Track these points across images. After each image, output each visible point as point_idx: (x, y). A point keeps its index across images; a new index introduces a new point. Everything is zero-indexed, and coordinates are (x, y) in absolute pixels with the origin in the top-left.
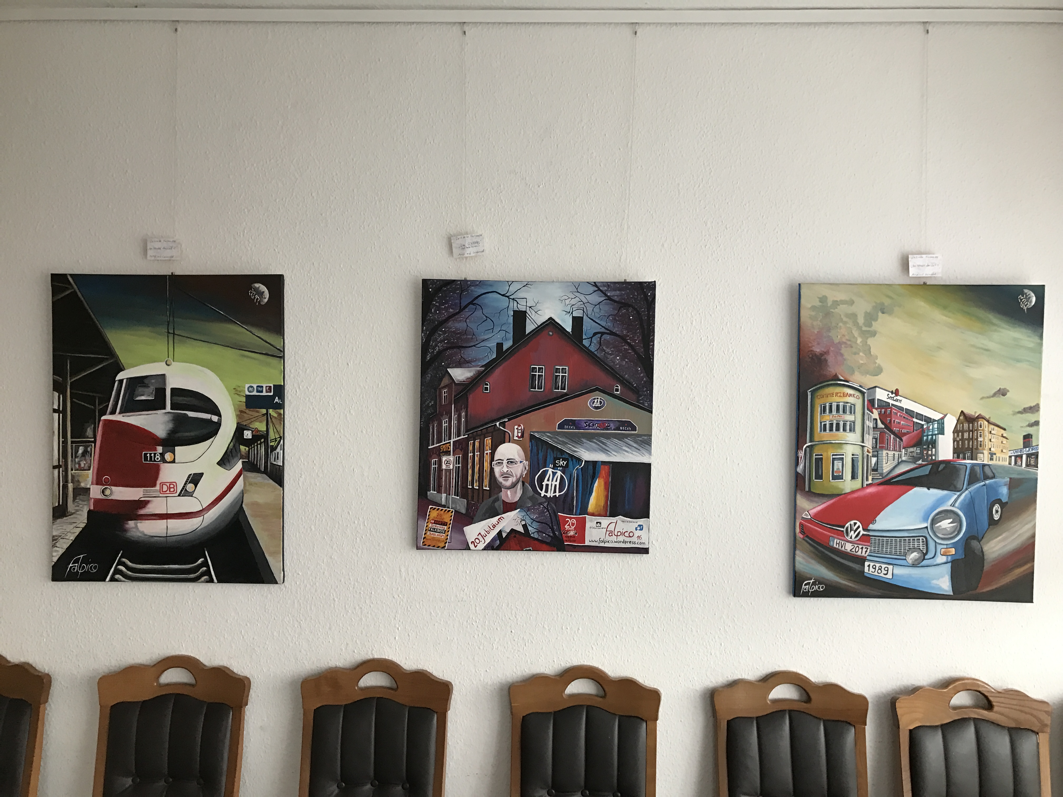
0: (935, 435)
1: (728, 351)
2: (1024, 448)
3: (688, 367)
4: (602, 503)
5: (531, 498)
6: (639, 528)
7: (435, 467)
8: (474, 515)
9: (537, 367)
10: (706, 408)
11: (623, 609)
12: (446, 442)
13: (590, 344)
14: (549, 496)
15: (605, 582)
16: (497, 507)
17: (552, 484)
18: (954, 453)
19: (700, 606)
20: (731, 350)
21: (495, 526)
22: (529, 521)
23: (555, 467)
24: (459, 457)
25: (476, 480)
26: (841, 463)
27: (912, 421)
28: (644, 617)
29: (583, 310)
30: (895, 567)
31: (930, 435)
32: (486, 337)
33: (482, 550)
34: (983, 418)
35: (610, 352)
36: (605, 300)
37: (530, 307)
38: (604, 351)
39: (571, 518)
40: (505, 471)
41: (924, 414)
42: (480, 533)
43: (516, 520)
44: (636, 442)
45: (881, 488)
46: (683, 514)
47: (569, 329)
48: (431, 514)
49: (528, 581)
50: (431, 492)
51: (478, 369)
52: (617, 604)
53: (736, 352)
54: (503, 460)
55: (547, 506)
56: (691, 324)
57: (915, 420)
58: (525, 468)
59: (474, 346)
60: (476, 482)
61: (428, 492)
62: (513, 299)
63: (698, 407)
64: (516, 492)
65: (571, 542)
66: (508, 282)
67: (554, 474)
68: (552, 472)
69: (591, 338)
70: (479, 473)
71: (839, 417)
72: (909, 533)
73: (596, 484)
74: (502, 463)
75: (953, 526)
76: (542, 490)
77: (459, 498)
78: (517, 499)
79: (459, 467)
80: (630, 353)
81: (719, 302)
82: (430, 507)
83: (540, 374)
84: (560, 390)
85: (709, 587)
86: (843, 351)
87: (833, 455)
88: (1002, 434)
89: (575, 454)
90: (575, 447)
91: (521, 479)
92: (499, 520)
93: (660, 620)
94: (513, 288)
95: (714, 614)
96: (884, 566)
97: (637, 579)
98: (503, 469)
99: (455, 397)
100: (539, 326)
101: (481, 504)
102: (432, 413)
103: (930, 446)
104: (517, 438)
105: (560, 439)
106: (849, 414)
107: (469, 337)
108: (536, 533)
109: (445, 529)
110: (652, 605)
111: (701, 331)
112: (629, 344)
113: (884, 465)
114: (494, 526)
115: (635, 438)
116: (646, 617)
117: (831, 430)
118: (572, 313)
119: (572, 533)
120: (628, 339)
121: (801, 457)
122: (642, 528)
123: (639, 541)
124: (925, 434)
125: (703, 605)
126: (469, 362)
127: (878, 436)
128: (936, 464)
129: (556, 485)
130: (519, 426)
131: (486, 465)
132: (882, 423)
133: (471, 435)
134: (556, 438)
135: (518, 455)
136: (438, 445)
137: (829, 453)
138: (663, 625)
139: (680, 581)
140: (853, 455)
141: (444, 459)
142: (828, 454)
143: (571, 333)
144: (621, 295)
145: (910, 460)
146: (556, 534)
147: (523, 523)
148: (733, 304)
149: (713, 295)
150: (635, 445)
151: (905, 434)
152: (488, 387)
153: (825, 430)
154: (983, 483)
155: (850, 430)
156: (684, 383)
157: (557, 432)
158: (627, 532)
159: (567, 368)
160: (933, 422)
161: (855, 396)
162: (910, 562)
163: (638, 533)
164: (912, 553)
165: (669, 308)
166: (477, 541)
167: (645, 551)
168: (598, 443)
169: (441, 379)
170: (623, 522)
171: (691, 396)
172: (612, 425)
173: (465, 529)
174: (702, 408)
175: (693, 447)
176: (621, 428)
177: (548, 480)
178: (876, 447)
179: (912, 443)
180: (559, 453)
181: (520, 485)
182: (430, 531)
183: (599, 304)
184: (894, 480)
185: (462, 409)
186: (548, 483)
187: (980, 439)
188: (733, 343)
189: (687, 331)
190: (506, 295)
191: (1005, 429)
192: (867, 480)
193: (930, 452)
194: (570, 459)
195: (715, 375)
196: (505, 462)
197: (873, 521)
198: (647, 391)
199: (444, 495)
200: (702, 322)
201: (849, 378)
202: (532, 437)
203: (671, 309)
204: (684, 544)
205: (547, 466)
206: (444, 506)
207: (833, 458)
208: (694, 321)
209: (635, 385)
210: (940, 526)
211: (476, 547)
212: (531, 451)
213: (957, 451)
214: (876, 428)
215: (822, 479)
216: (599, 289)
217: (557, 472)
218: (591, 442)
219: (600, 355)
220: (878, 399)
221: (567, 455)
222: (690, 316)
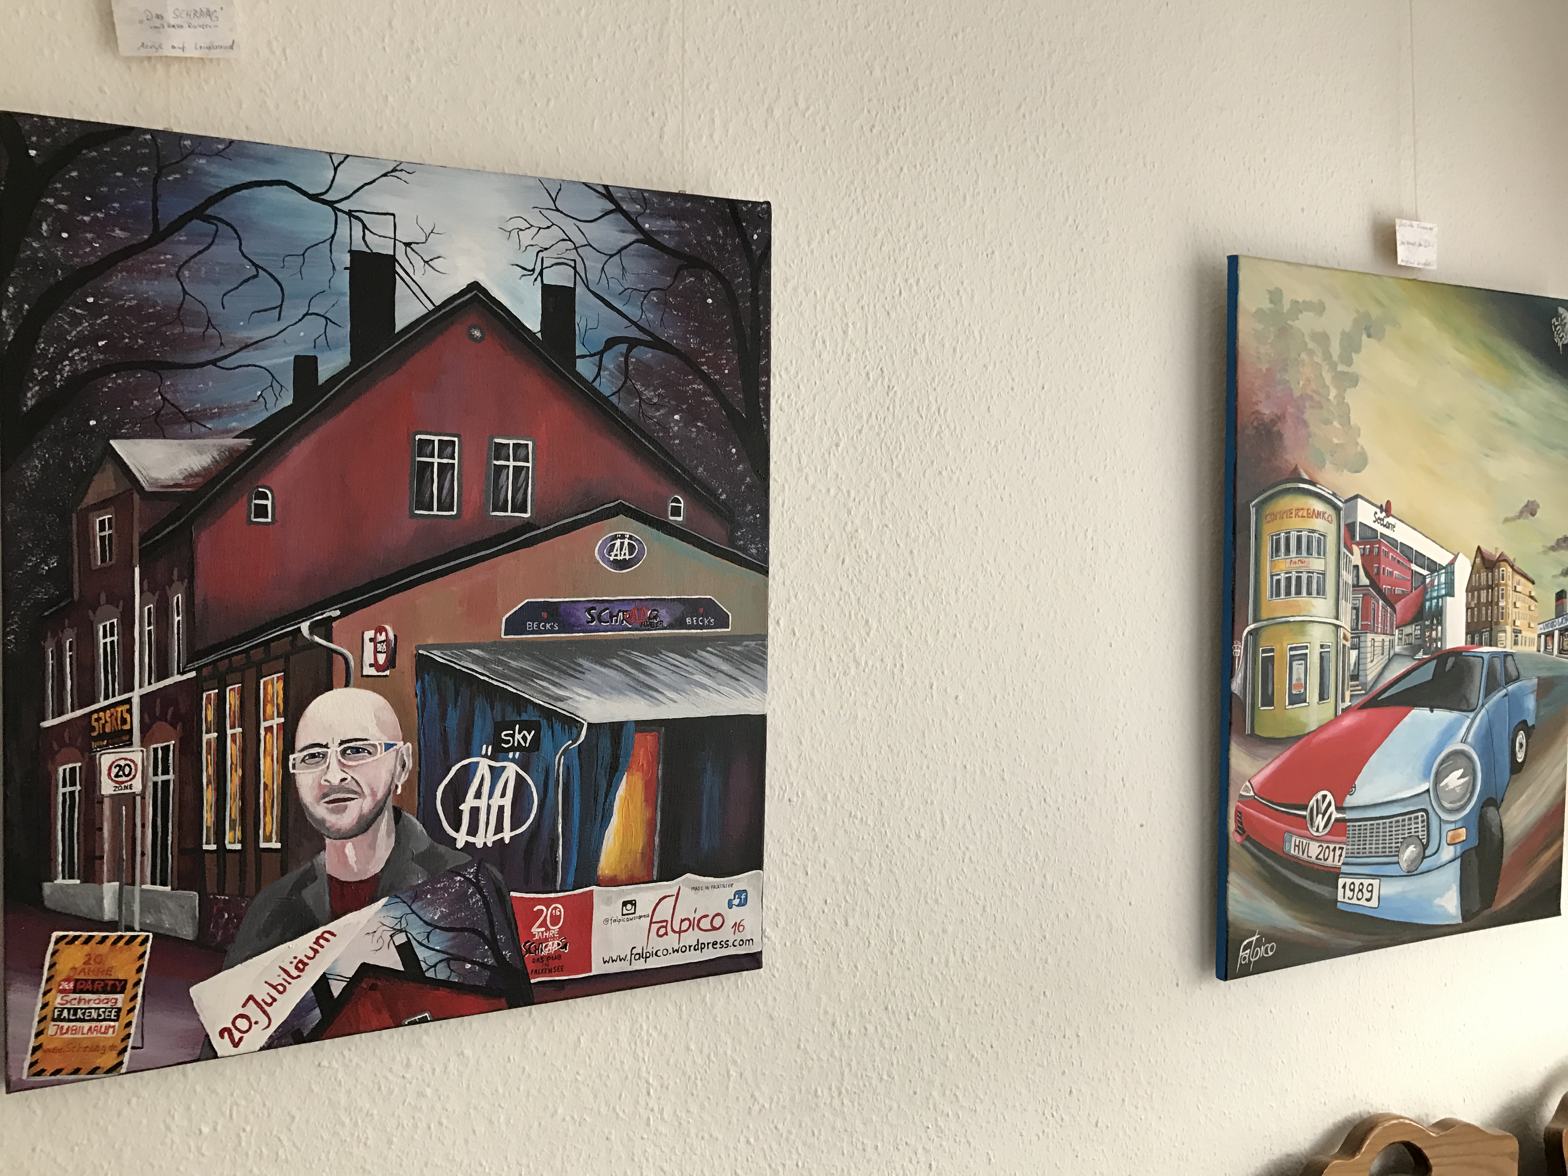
0: (1442, 597)
1: (928, 409)
2: (1557, 618)
3: (840, 449)
4: (639, 843)
5: (426, 859)
6: (736, 902)
7: (72, 793)
8: (230, 939)
9: (436, 439)
10: (883, 556)
11: (693, 1131)
12: (111, 701)
13: (598, 374)
14: (480, 845)
15: (644, 1069)
16: (310, 902)
17: (489, 806)
18: (1467, 634)
19: (881, 1079)
20: (934, 408)
21: (305, 964)
22: (417, 931)
23: (498, 753)
24: (166, 749)
25: (233, 822)
26: (1303, 666)
27: (1410, 569)
28: (748, 1142)
29: (575, 268)
30: (1385, 882)
31: (1434, 598)
32: (257, 335)
33: (262, 1049)
34: (1506, 561)
35: (655, 400)
36: (637, 241)
37: (408, 245)
38: (639, 394)
39: (548, 903)
40: (336, 781)
41: (1427, 555)
42: (251, 998)
43: (377, 935)
44: (727, 659)
45: (1364, 714)
46: (837, 842)
47: (533, 321)
48: (61, 958)
49: (417, 1115)
50: (59, 881)
51: (230, 442)
52: (676, 1124)
53: (946, 411)
54: (326, 746)
55: (476, 877)
56: (844, 332)
57: (1414, 567)
58: (404, 766)
59: (214, 362)
60: (233, 828)
61: (47, 886)
62: (350, 213)
63: (865, 556)
64: (373, 846)
65: (550, 972)
66: (330, 154)
67: (496, 773)
68: (490, 767)
69: (601, 353)
70: (243, 799)
71: (1300, 565)
72: (1405, 807)
73: (621, 791)
74: (325, 756)
75: (1465, 782)
76: (457, 830)
77: (168, 888)
78: (376, 866)
79: (166, 783)
80: (708, 404)
81: (906, 281)
82: (55, 935)
83: (445, 461)
84: (509, 514)
85: (899, 1025)
86: (1308, 415)
87: (1291, 649)
88: (1530, 592)
89: (560, 707)
90: (560, 686)
91: (390, 803)
92: (317, 942)
93: (787, 1140)
94: (347, 179)
95: (911, 1093)
96: (1366, 882)
97: (729, 1042)
98: (328, 777)
99: (142, 540)
100: (438, 308)
101: (252, 898)
102: (50, 603)
103: (1435, 622)
104: (372, 672)
105: (514, 663)
106: (1316, 556)
107: (190, 330)
108: (443, 964)
109: (119, 1005)
110: (767, 1106)
111: (867, 353)
112: (705, 378)
113: (1369, 665)
114: (300, 967)
115: (724, 646)
116: (752, 1140)
117: (1288, 593)
118: (541, 274)
119: (552, 947)
120: (703, 364)
121: (1239, 657)
122: (746, 899)
123: (739, 936)
124: (1428, 596)
125: (889, 1076)
126: (190, 418)
127: (1359, 603)
128: (1443, 656)
129: (501, 809)
130: (380, 630)
131: (268, 768)
132: (1368, 575)
133: (205, 672)
134: (500, 662)
135: (380, 724)
136: (79, 713)
137: (1285, 644)
138: (794, 1151)
139: (833, 1024)
140: (1322, 646)
141: (106, 760)
142: (1283, 647)
143: (539, 335)
144: (679, 234)
145: (1406, 653)
146: (504, 957)
147: (401, 939)
148: (937, 288)
149: (892, 258)
150: (725, 667)
151: (1400, 597)
152: (269, 503)
153: (1278, 594)
154: (1504, 691)
155: (1318, 593)
156: (832, 492)
157: (505, 643)
158: (706, 916)
159: (530, 443)
160: (1440, 570)
161: (1326, 516)
162: (1404, 865)
163: (733, 915)
164: (1408, 847)
165: (790, 286)
166: (242, 1024)
167: (753, 961)
168: (626, 667)
169: (84, 479)
170: (695, 889)
171: (849, 528)
172: (663, 612)
173: (194, 991)
174: (874, 557)
175: (858, 664)
176: (688, 620)
177: (478, 795)
178: (1357, 629)
179: (1409, 616)
180: (509, 709)
181: (385, 822)
182: (59, 1019)
183: (619, 252)
184: (1383, 696)
185: (170, 583)
186: (476, 803)
187: (1501, 604)
188: (938, 390)
189: (835, 353)
190: (326, 197)
191: (1533, 583)
192: (1343, 700)
193: (1434, 633)
194: (544, 723)
195: (900, 470)
196: (334, 751)
197: (1349, 787)
198: (752, 513)
199: (110, 889)
200: (870, 331)
201: (1318, 477)
202: (424, 664)
203: (795, 290)
204: (840, 922)
205: (475, 748)
206: (112, 926)
207: (1291, 656)
208: (850, 325)
209: (724, 497)
210: (1446, 785)
211: (236, 1045)
212: (422, 708)
213: (1472, 630)
214: (1356, 586)
215: (1272, 705)
216: (619, 209)
217: (504, 768)
218: (605, 666)
219: (627, 406)
220: (1360, 523)
221: (537, 713)
222: (839, 310)
